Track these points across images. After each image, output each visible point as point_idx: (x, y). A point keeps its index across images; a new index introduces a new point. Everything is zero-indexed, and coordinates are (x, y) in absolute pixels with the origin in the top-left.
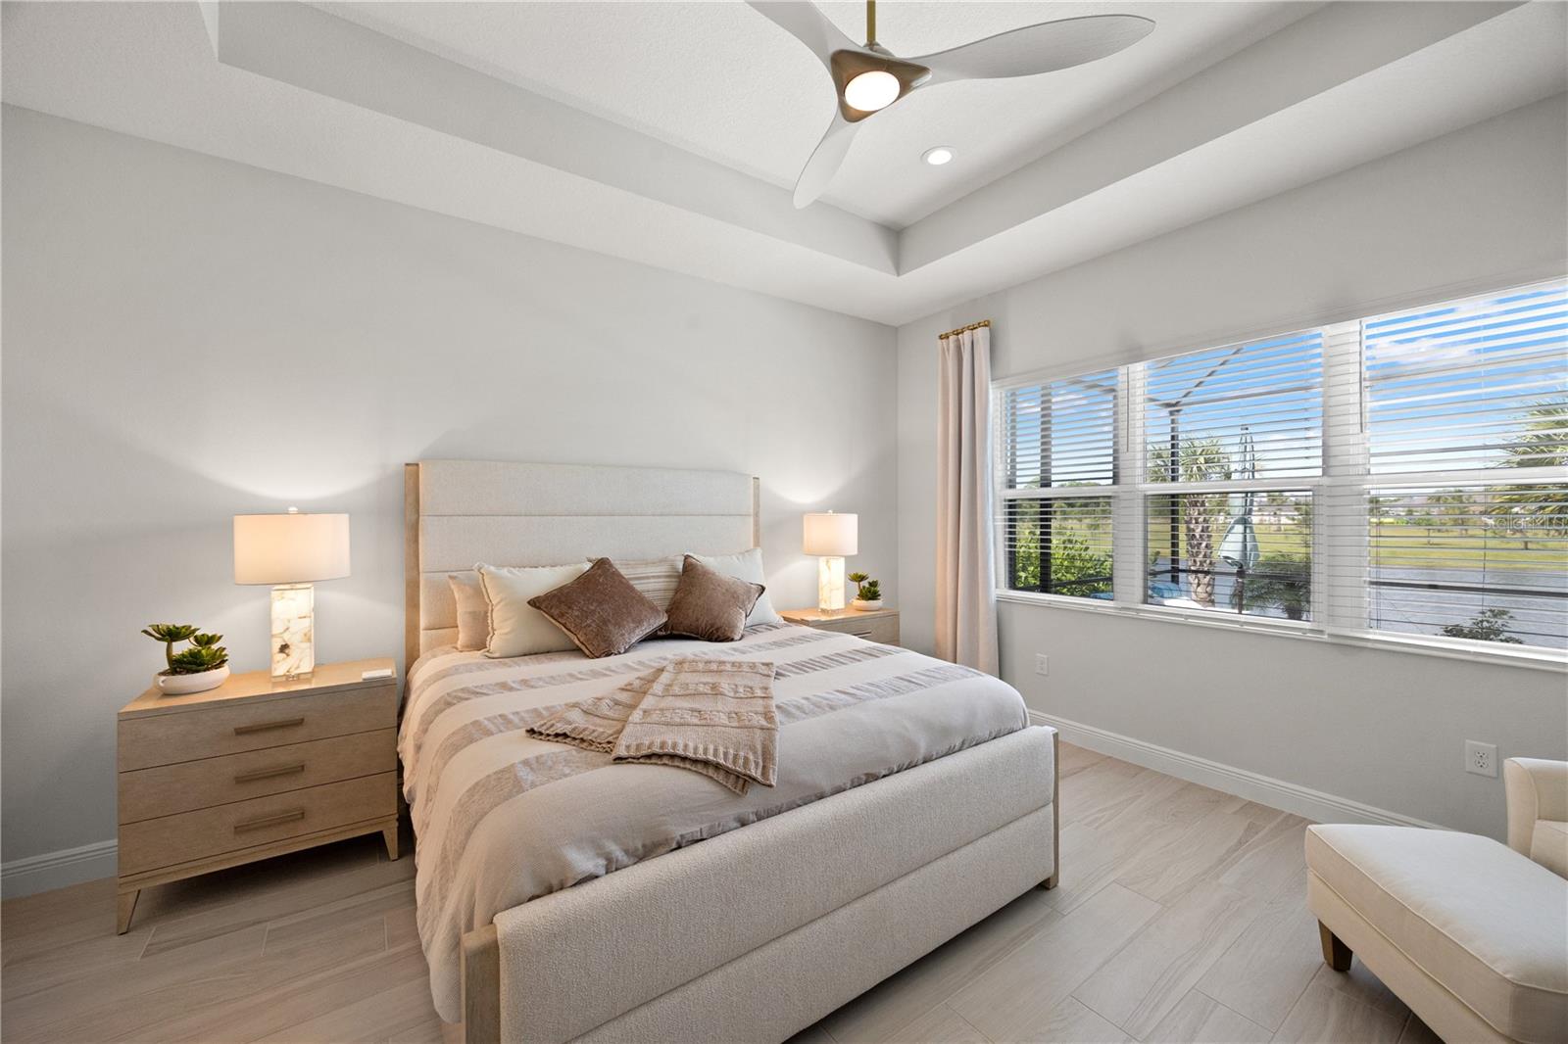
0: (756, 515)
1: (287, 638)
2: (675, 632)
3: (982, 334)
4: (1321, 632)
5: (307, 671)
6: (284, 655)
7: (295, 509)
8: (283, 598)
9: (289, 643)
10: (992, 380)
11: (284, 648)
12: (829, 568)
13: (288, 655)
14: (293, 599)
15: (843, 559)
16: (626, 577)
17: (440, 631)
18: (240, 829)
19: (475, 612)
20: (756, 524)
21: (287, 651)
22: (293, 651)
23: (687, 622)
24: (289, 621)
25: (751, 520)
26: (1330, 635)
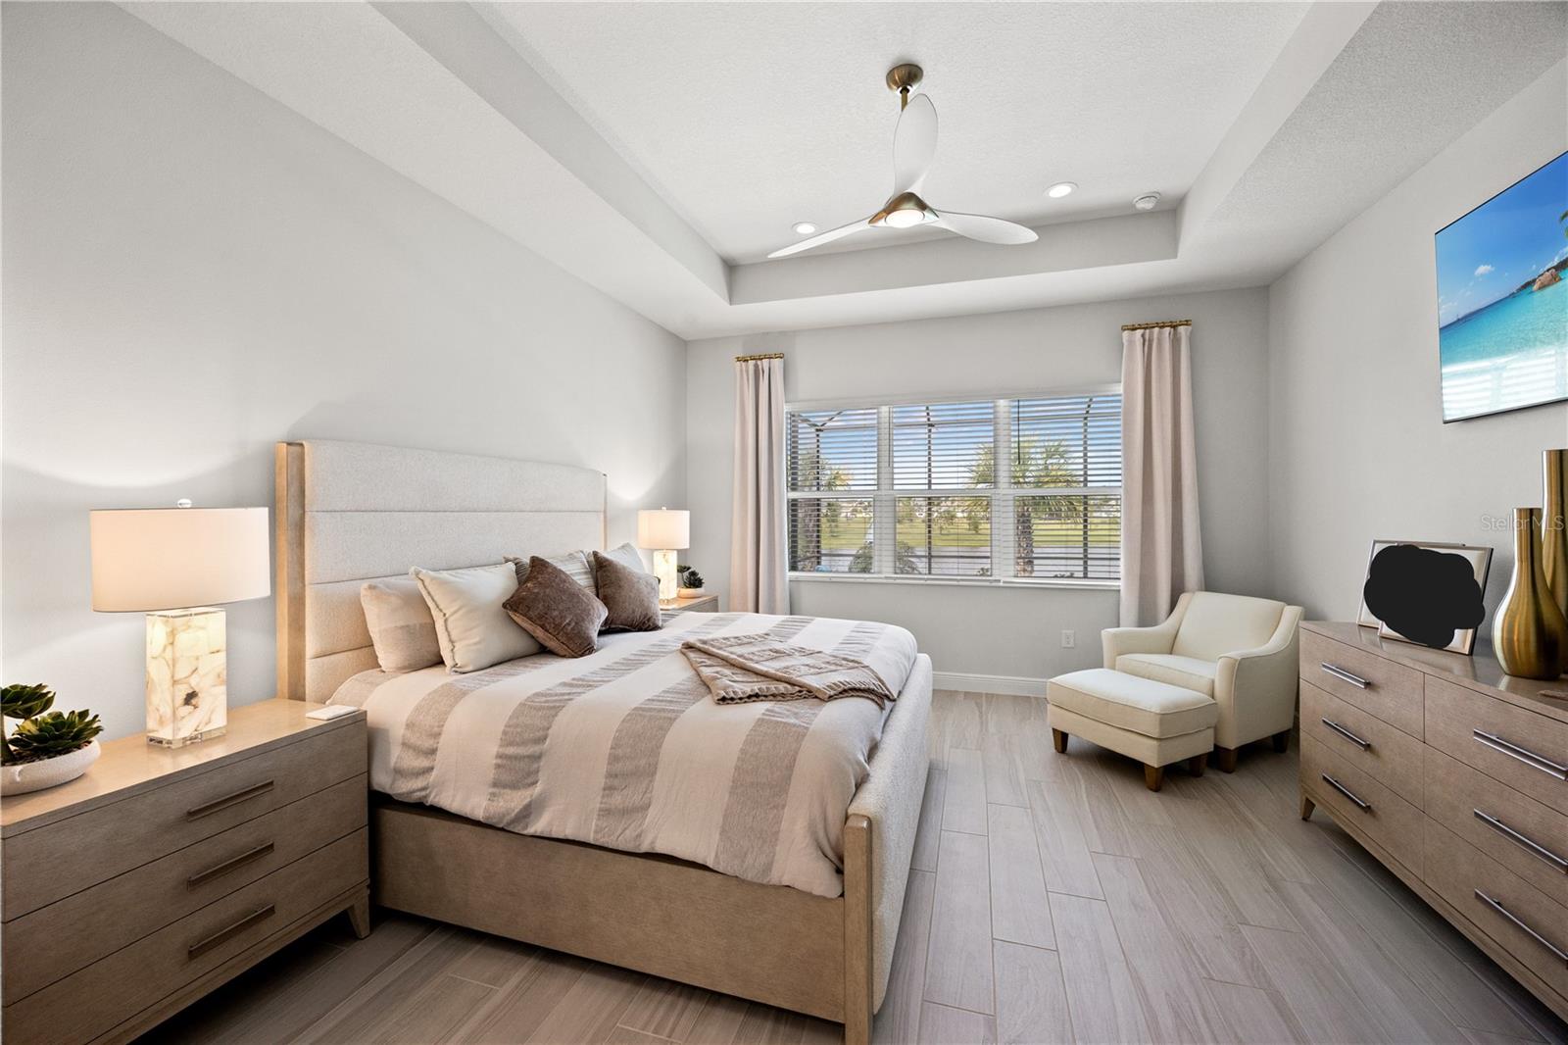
0: (605, 512)
1: (195, 683)
2: (613, 626)
3: (777, 363)
4: (999, 581)
5: (221, 726)
6: (189, 708)
7: (188, 501)
8: (189, 627)
9: (197, 690)
10: (786, 402)
11: (190, 697)
12: (667, 561)
13: (196, 707)
14: (202, 628)
15: (675, 552)
16: (568, 573)
17: (332, 657)
18: (194, 953)
19: (408, 626)
20: (605, 517)
21: (193, 701)
22: (202, 700)
23: (624, 615)
24: (197, 659)
25: (602, 516)
26: (1004, 582)
